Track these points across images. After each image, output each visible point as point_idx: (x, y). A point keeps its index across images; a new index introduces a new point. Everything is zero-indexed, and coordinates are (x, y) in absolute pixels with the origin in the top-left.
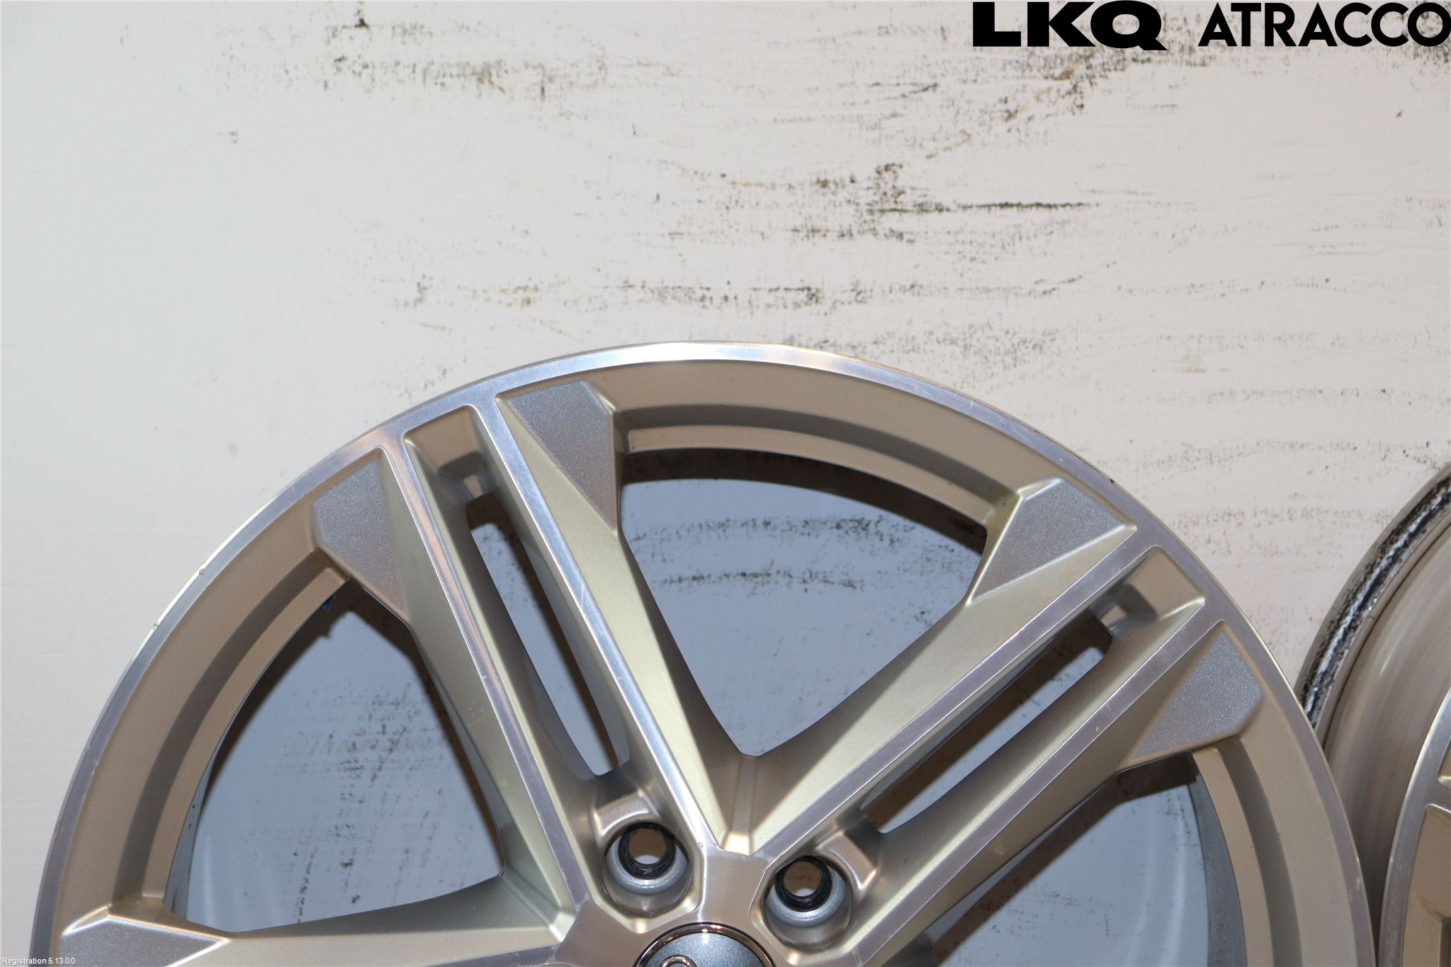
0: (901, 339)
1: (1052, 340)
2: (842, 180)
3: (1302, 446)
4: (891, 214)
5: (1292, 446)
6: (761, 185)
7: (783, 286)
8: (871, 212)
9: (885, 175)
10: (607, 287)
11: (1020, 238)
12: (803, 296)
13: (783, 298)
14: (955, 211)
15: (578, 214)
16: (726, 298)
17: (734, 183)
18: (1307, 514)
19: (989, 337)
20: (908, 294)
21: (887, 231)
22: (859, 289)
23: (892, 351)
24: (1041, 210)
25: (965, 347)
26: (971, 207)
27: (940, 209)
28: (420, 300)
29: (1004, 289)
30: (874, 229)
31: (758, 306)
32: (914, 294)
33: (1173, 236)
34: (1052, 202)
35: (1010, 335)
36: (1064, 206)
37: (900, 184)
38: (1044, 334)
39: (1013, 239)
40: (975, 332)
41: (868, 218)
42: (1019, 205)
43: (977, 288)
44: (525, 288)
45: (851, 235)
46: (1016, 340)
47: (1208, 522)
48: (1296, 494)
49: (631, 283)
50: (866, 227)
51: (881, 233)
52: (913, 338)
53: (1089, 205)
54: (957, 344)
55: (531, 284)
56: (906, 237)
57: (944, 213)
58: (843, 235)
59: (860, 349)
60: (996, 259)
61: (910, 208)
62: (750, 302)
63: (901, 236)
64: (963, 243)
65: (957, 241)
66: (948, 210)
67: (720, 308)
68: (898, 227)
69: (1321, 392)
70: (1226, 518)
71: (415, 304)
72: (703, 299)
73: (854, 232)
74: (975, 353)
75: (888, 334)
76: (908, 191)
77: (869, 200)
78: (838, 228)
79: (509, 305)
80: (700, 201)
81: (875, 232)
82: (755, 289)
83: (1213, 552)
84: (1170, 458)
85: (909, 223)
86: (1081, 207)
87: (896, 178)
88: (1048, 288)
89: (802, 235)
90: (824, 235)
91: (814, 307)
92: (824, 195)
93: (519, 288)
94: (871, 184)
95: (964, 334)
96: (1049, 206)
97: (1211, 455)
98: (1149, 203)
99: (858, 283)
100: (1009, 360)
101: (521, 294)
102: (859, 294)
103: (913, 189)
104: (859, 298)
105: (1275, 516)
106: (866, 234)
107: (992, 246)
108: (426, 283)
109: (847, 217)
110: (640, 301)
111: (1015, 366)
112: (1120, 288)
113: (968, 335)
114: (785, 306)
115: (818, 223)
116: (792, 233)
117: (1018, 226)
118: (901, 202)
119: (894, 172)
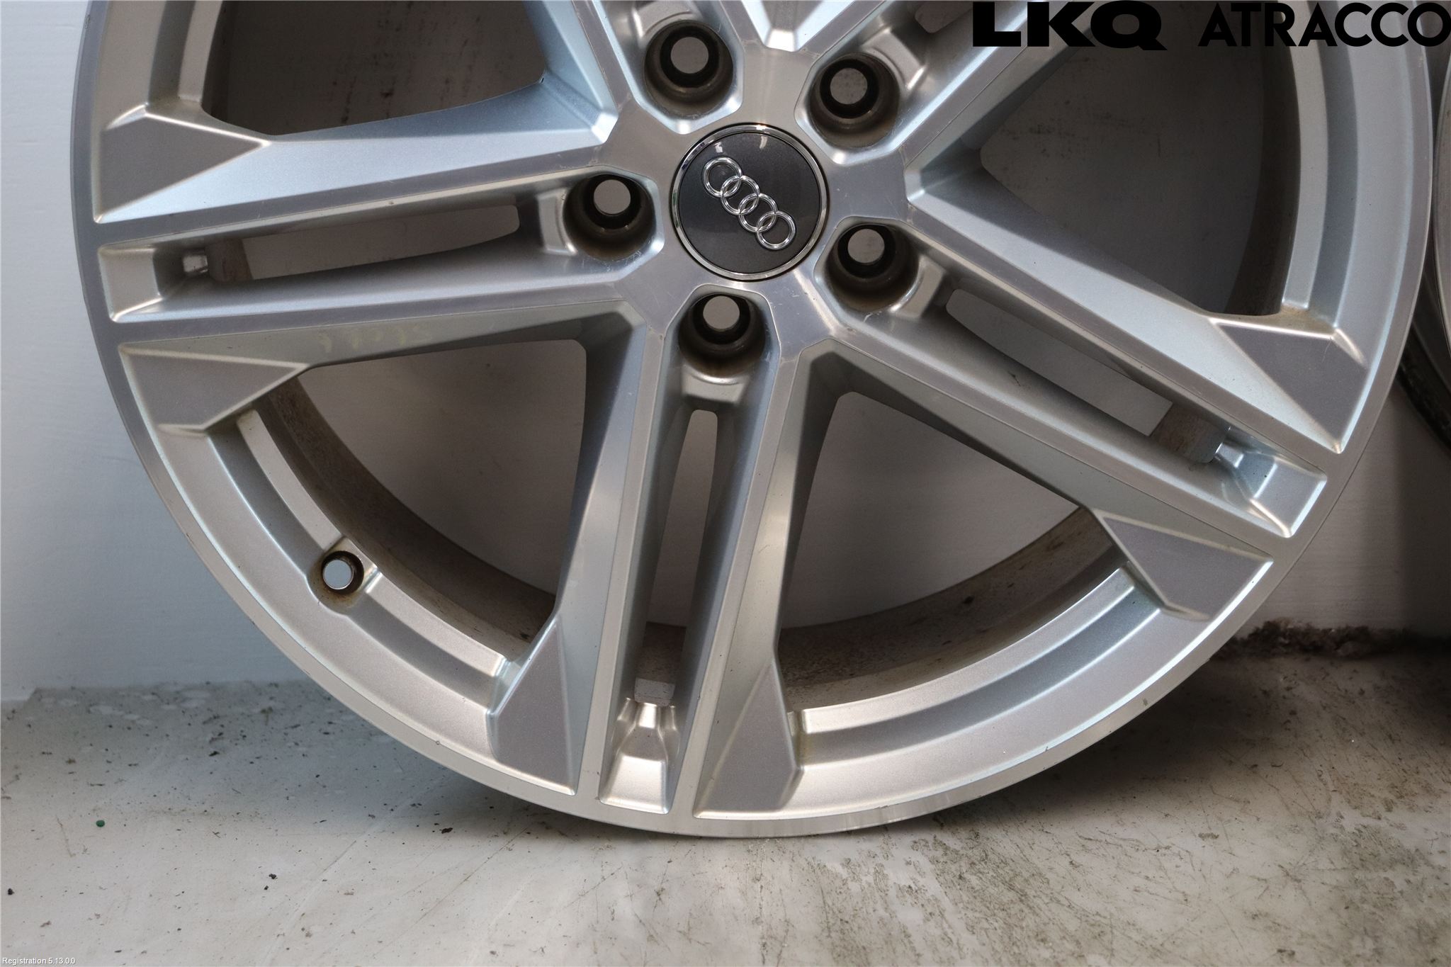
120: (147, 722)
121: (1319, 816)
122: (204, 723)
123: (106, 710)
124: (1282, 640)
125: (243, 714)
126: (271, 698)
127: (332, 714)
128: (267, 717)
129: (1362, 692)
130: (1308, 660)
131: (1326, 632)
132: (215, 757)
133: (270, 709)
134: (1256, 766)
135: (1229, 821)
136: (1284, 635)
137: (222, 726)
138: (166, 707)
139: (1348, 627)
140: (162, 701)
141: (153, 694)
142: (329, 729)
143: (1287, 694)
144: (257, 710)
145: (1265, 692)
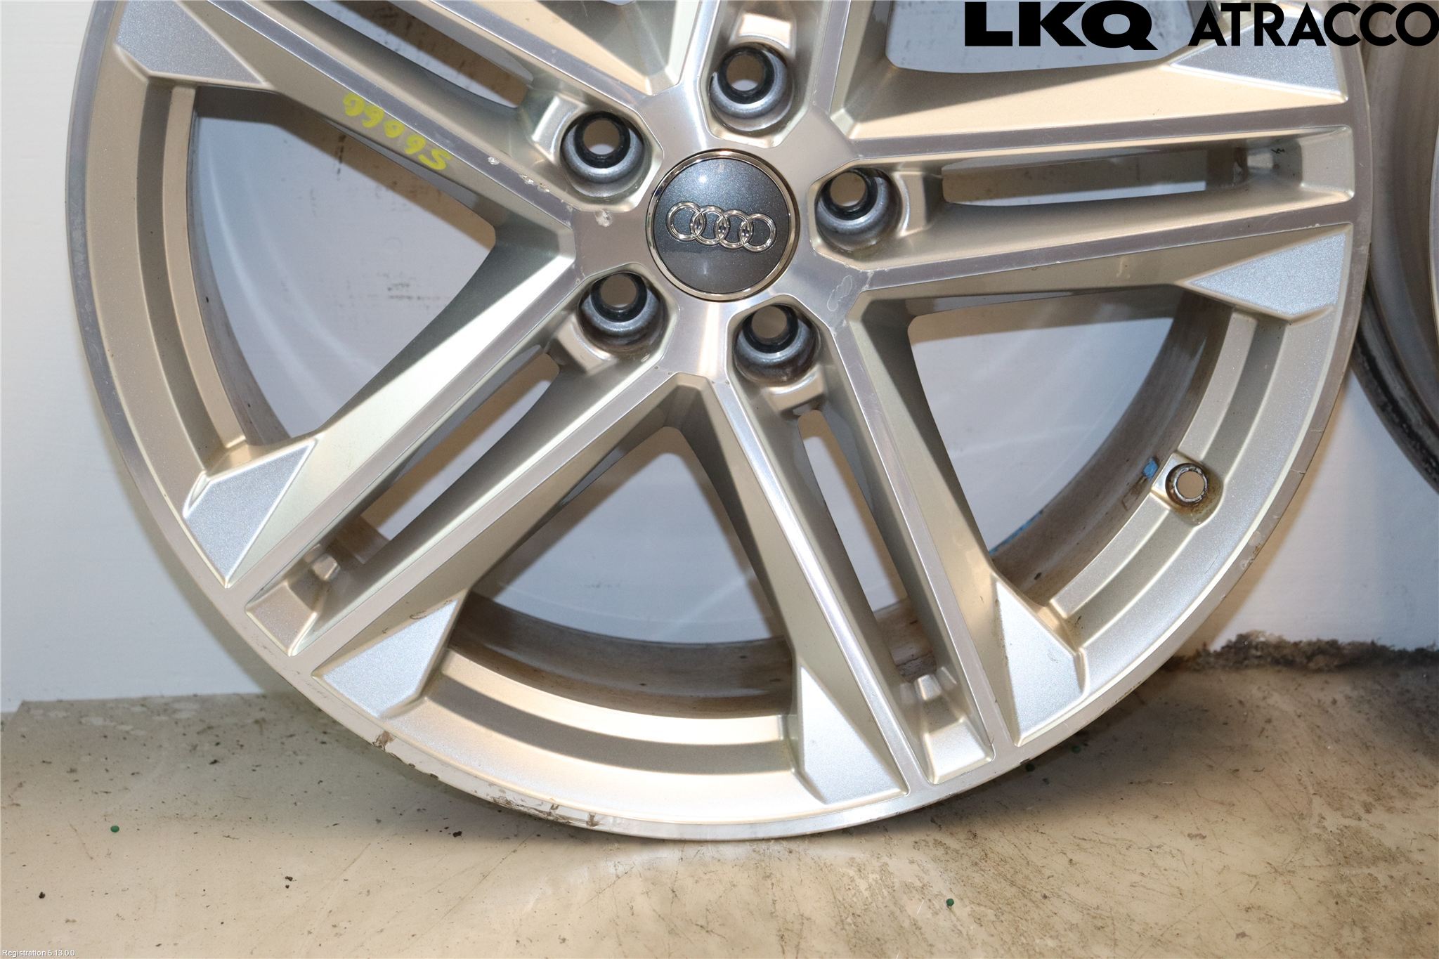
120: (141, 733)
121: (1302, 816)
122: (198, 733)
123: (98, 721)
124: (1253, 652)
125: (236, 724)
126: (261, 710)
127: (325, 725)
128: (261, 727)
129: (1334, 702)
130: (1279, 671)
131: (1296, 644)
132: (215, 766)
133: (264, 720)
134: (1237, 770)
135: (1217, 822)
136: (1256, 648)
137: (217, 736)
138: (157, 718)
139: (1319, 641)
140: (152, 712)
141: (143, 705)
142: (325, 738)
143: (1262, 704)
144: (250, 721)
145: (1241, 702)
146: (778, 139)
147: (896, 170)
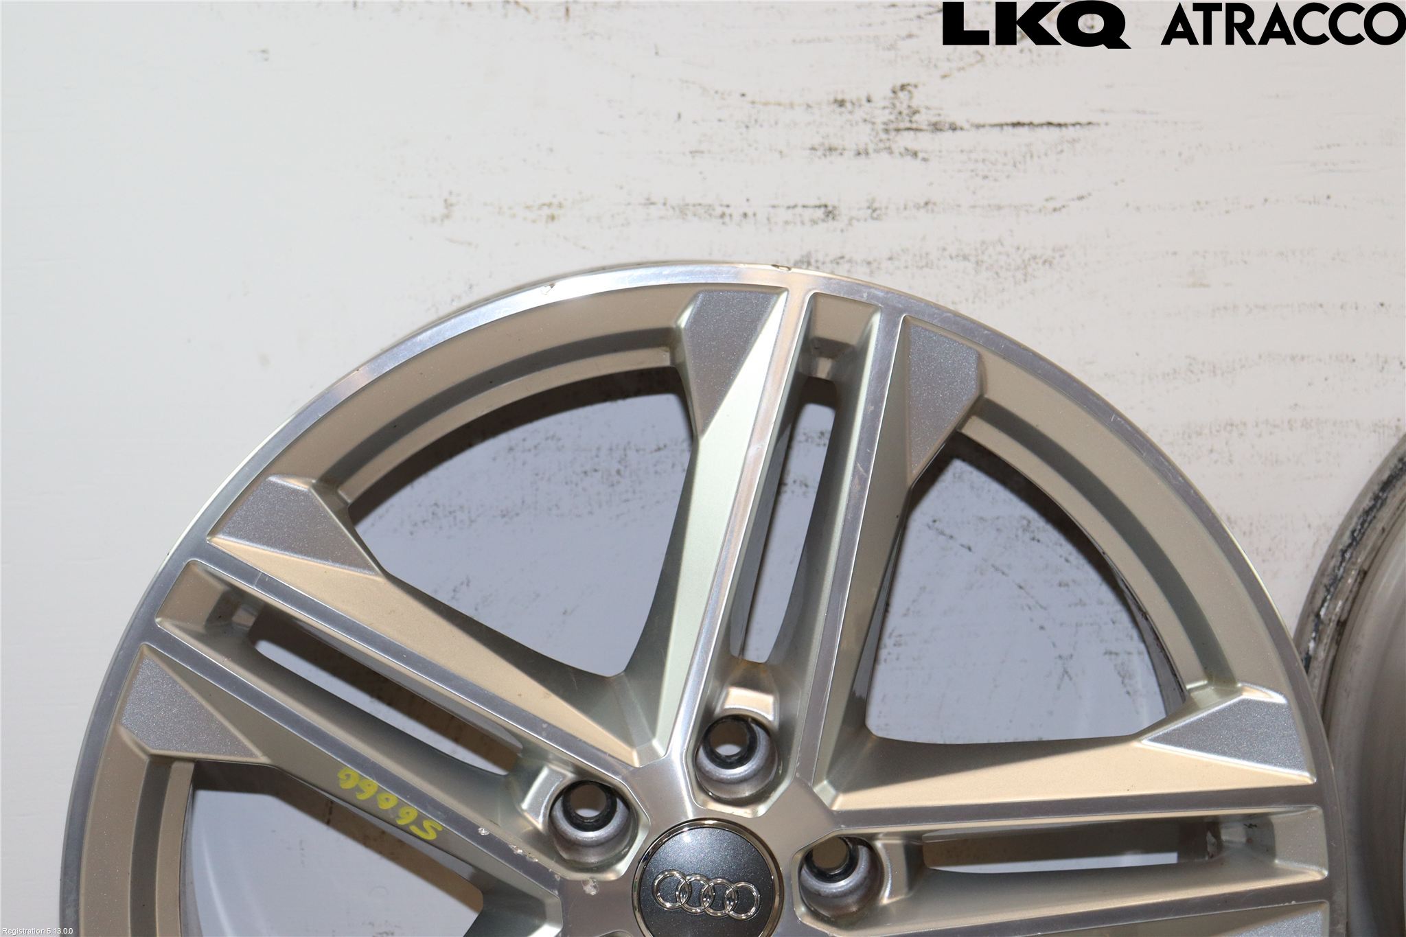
0: (915, 255)
1: (1062, 256)
2: (859, 100)
3: (1303, 358)
4: (906, 134)
5: (1293, 358)
6: (779, 104)
7: (800, 204)
8: (887, 131)
9: (901, 95)
10: (629, 204)
11: (1032, 156)
12: (820, 213)
13: (800, 215)
14: (968, 130)
15: (601, 133)
16: (745, 215)
17: (753, 103)
18: (1306, 424)
19: (1000, 253)
20: (922, 211)
21: (902, 150)
22: (876, 205)
23: (906, 267)
24: (1052, 129)
25: (977, 263)
26: (983, 126)
27: (954, 128)
28: (447, 216)
29: (1015, 207)
30: (889, 148)
31: (776, 223)
32: (927, 211)
33: (1180, 154)
34: (1062, 121)
35: (1021, 252)
36: (1074, 125)
37: (915, 103)
38: (1054, 250)
39: (1024, 157)
40: (987, 249)
41: (884, 136)
42: (1031, 124)
43: (989, 206)
44: (550, 205)
45: (867, 153)
46: (1027, 256)
47: (1211, 432)
48: (1296, 405)
49: (653, 199)
50: (881, 145)
51: (896, 151)
52: (927, 254)
53: (1098, 124)
54: (969, 260)
55: (555, 201)
56: (920, 155)
57: (958, 133)
58: (859, 154)
59: (875, 265)
60: (1008, 177)
61: (924, 127)
62: (768, 219)
63: (915, 154)
64: (976, 161)
65: (969, 159)
66: (962, 129)
67: (739, 225)
68: (913, 146)
69: (1321, 306)
70: (1229, 428)
71: (442, 220)
72: (723, 215)
73: (870, 151)
74: (987, 269)
75: (903, 250)
76: (923, 110)
77: (885, 119)
78: (854, 147)
79: (534, 221)
80: (720, 120)
81: (890, 150)
82: (774, 207)
83: (1216, 462)
84: (1175, 371)
85: (923, 142)
86: (1090, 126)
87: (911, 98)
88: (1058, 205)
89: (819, 153)
90: (841, 154)
91: (831, 224)
92: (841, 114)
93: (544, 205)
94: (887, 103)
95: (976, 250)
96: (1060, 125)
97: (1214, 367)
98: (1157, 122)
99: (873, 200)
100: (1019, 275)
101: (546, 211)
102: (874, 211)
103: (928, 108)
104: (875, 215)
105: (1276, 426)
106: (882, 154)
107: (1004, 164)
108: (453, 200)
109: (862, 136)
110: (661, 218)
111: (1025, 281)
112: (1127, 205)
113: (980, 252)
114: (803, 223)
115: (835, 142)
116: (809, 151)
117: (1029, 145)
118: (916, 122)
119: (910, 92)
146: (762, 809)
147: (877, 839)
